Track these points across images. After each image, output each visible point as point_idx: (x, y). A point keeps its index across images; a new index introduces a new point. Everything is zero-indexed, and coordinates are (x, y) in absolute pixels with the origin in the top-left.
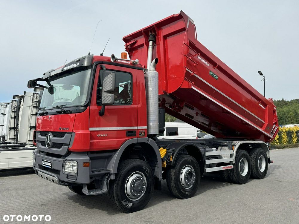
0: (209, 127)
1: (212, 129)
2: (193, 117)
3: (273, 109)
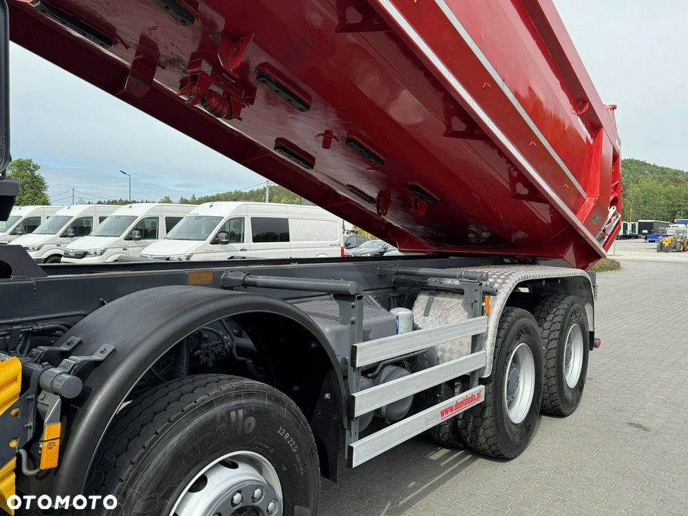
0: (378, 209)
1: (388, 219)
2: (313, 159)
3: (614, 148)
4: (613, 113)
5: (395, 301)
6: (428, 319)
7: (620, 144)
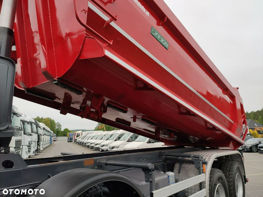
2: (130, 123)
3: (240, 103)
4: (238, 90)
5: (166, 166)
6: (181, 174)
7: (242, 100)
